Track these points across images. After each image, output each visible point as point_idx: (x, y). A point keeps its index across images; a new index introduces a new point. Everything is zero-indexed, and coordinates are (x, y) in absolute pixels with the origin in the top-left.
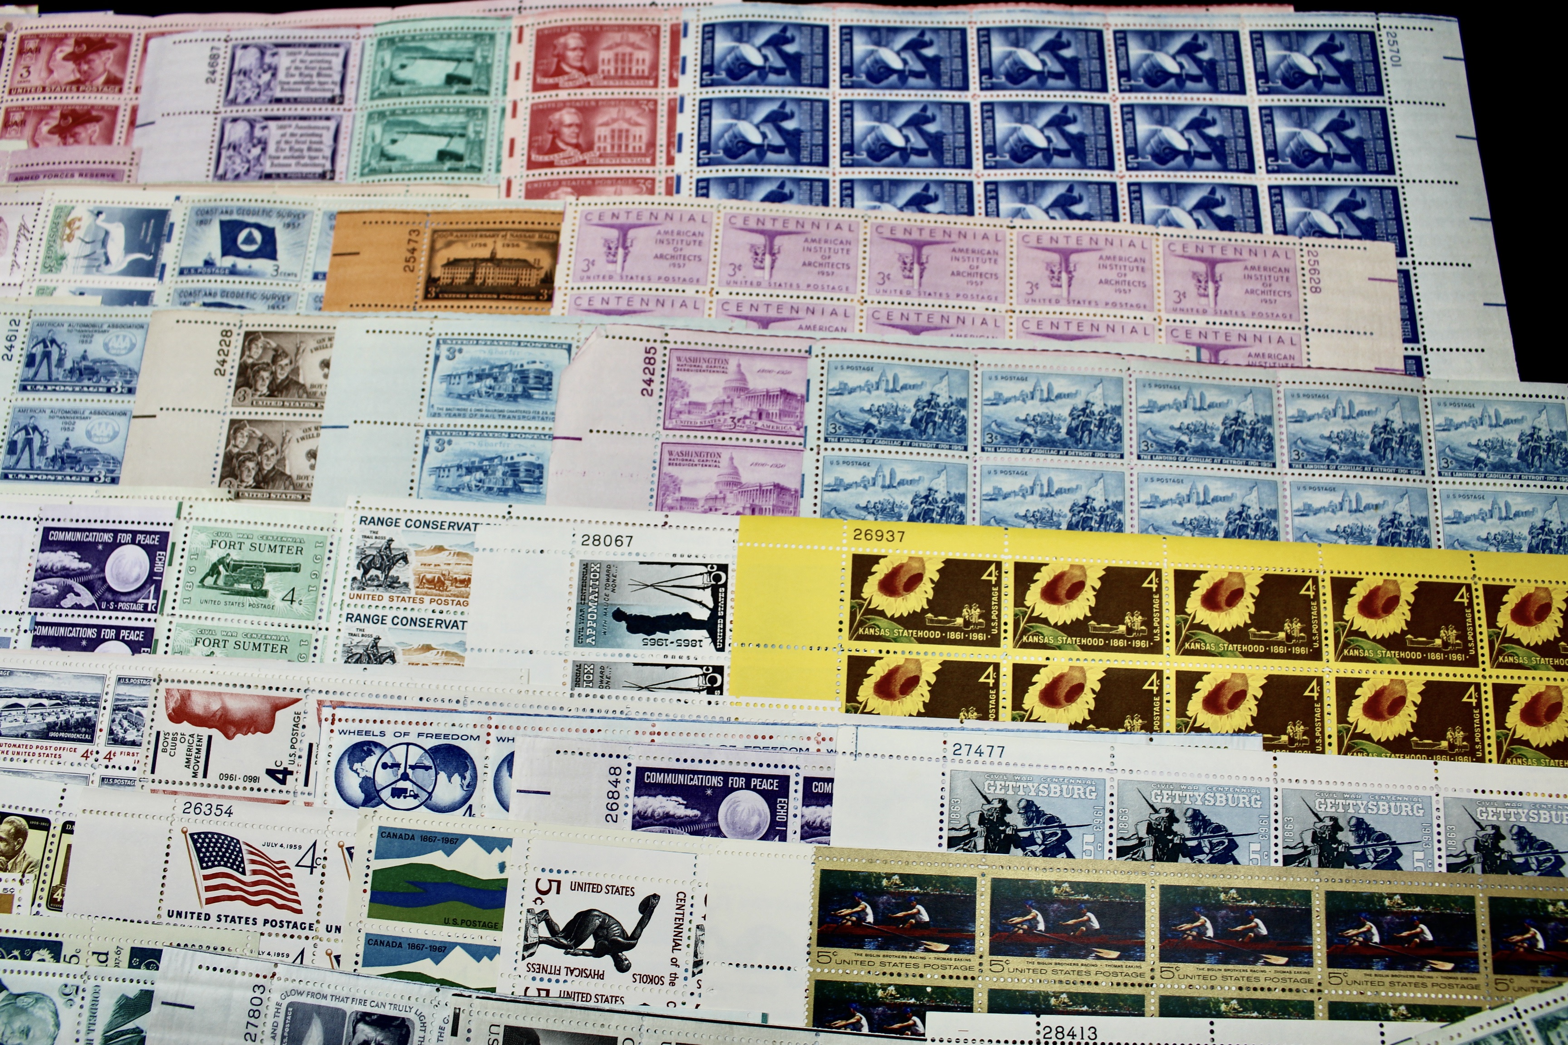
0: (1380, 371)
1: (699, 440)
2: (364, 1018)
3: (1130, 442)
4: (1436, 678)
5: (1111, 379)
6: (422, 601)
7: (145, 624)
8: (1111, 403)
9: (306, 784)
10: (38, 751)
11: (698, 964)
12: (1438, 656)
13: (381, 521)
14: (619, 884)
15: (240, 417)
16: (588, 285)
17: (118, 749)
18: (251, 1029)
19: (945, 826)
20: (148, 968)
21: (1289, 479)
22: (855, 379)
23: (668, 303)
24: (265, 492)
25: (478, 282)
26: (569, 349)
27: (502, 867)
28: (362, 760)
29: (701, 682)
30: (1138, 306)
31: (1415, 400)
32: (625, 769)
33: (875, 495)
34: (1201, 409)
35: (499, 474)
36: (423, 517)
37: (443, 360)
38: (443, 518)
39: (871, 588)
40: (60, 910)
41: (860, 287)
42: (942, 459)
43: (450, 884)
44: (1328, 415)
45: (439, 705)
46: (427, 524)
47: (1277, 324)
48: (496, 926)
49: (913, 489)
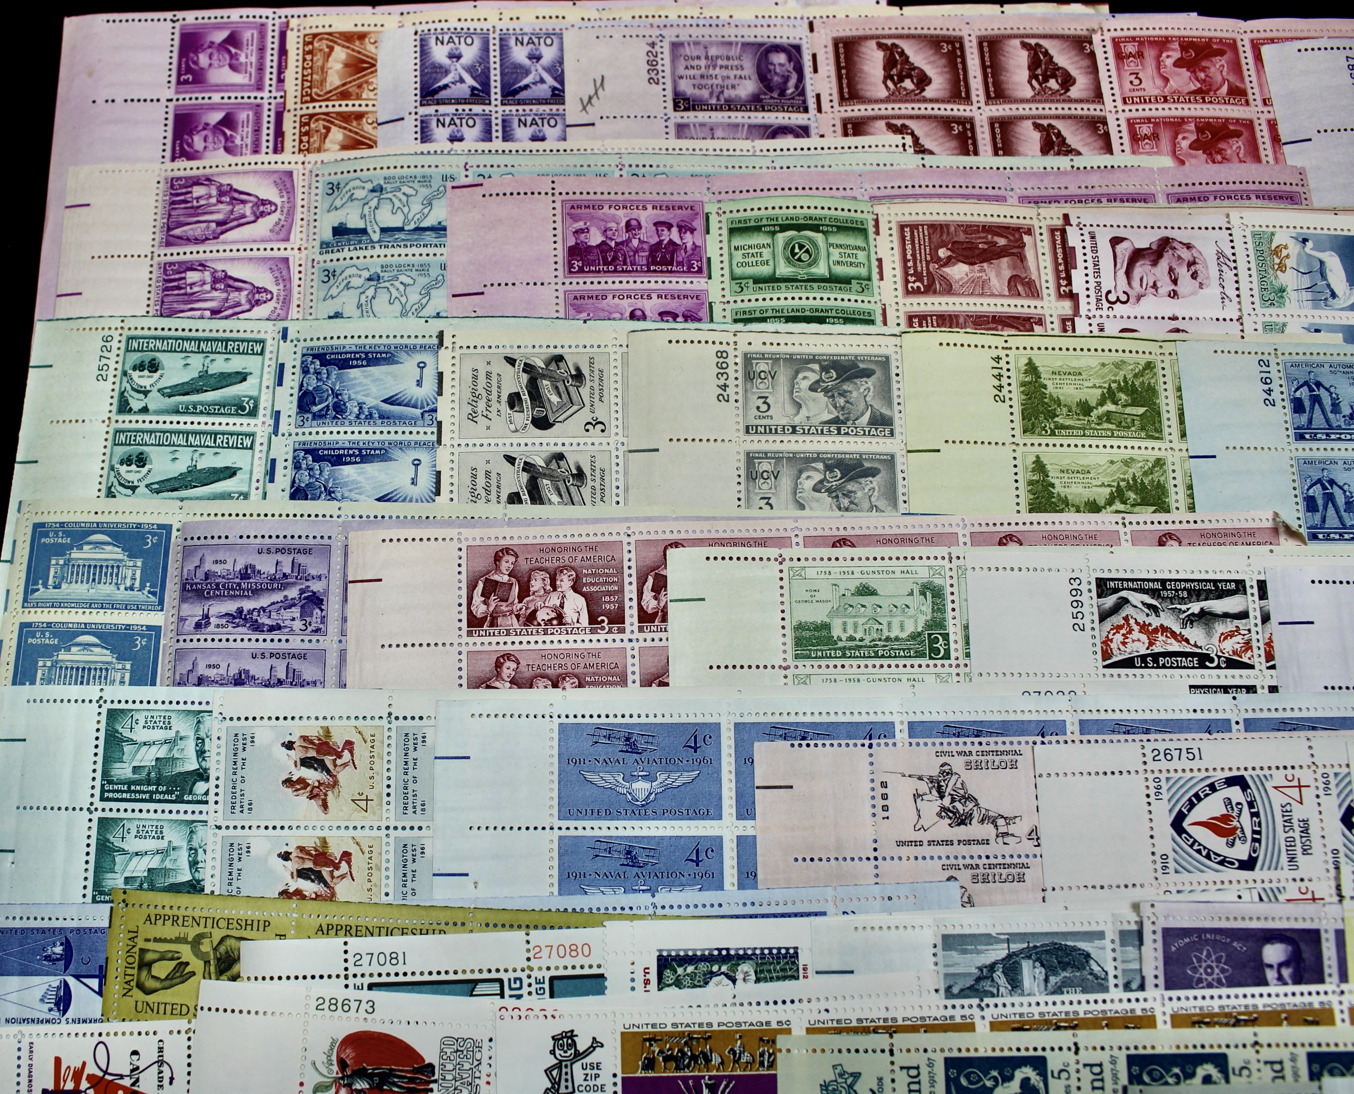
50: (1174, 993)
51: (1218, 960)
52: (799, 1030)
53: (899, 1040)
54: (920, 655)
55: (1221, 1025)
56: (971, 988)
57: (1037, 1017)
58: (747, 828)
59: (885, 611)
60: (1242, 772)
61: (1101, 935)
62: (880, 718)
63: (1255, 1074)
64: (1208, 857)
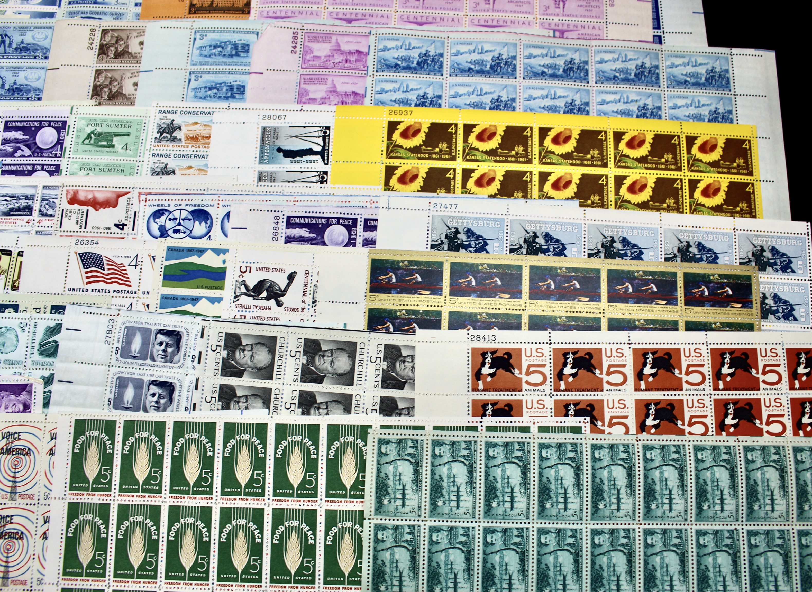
0: (640, 41)
1: (318, 73)
2: (160, 332)
3: (520, 72)
4: (662, 176)
5: (511, 44)
6: (188, 147)
7: (56, 163)
8: (511, 54)
9: (133, 230)
10: (5, 221)
11: (314, 302)
12: (663, 166)
13: (168, 112)
14: (278, 267)
15: (101, 68)
16: (267, 6)
17: (44, 218)
18: (108, 339)
19: (429, 239)
20: (59, 313)
21: (595, 89)
22: (390, 44)
23: (304, 13)
24: (113, 102)
25: (215, 5)
26: (257, 34)
27: (224, 262)
28: (159, 217)
29: (317, 179)
30: (526, 13)
31: (657, 54)
32: (282, 217)
33: (399, 96)
34: (554, 57)
35: (224, 90)
36: (188, 110)
37: (198, 40)
38: (198, 110)
39: (396, 136)
40: (17, 291)
41: (394, 5)
42: (431, 79)
43: (200, 270)
44: (615, 60)
45: (196, 192)
46: (190, 113)
47: (592, 20)
48: (221, 288)
49: (417, 93)
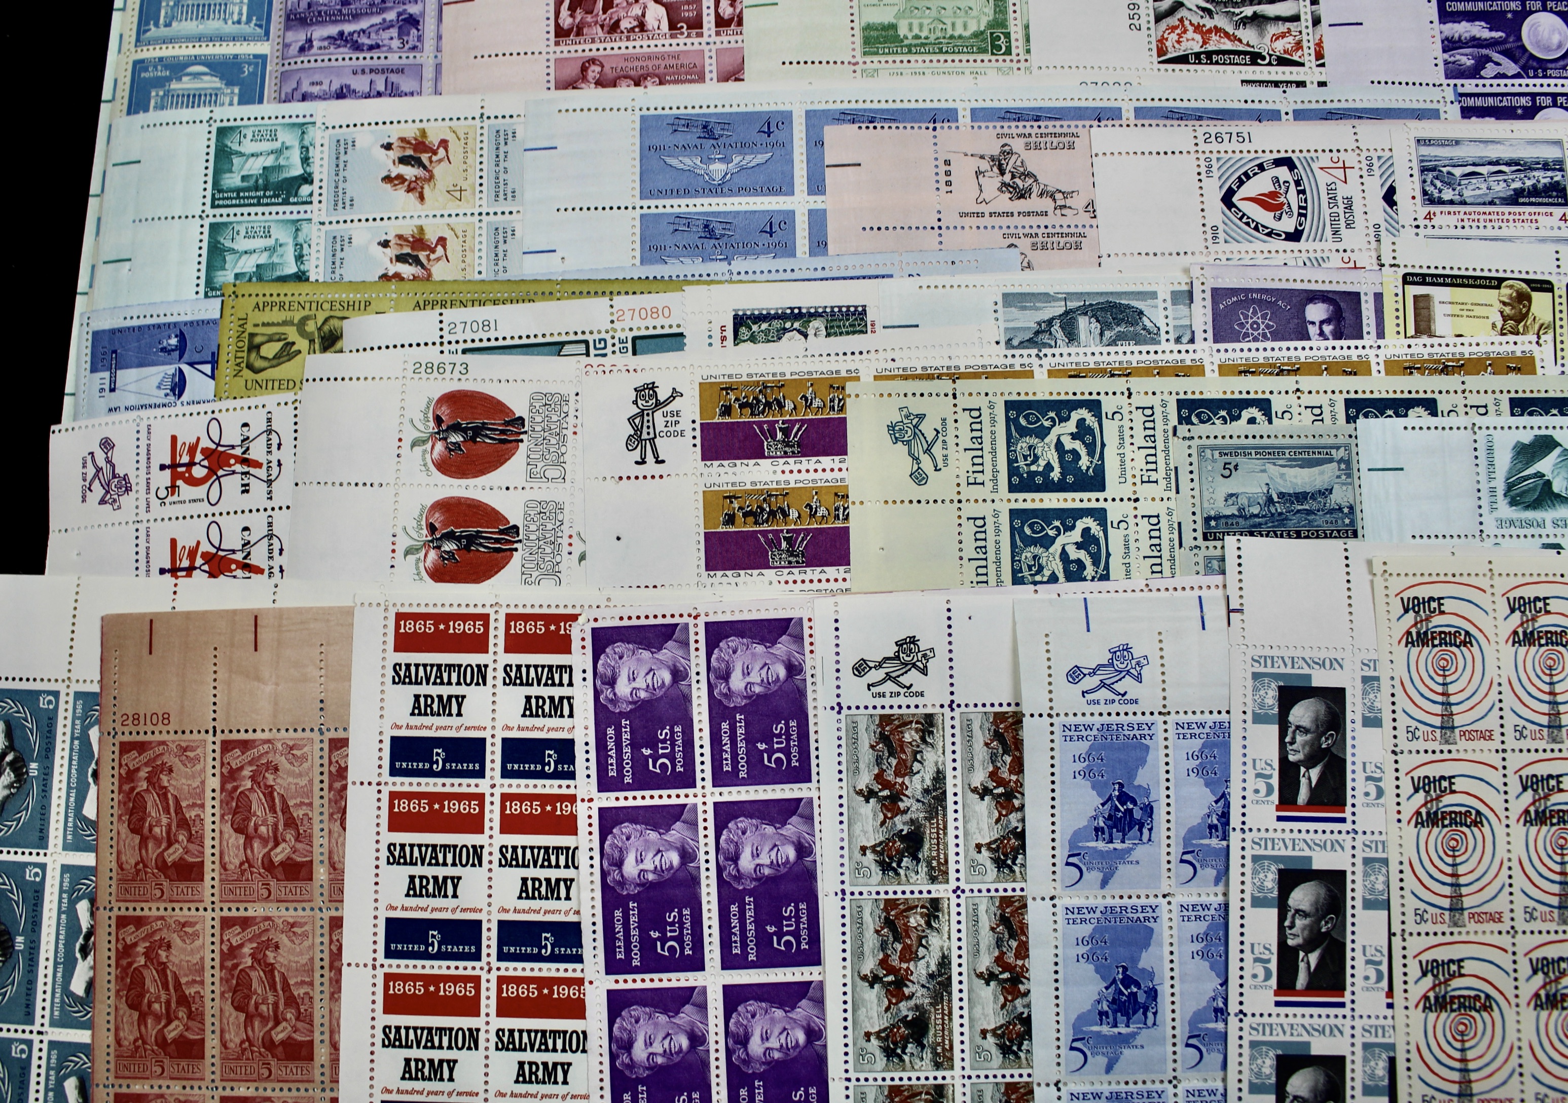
10: (1511, 217)
50: (1222, 346)
51: (1264, 317)
52: (867, 376)
53: (962, 385)
54: (983, 51)
55: (1265, 374)
56: (1030, 340)
57: (1092, 366)
58: (816, 203)
59: (949, 12)
60: (1289, 154)
61: (1153, 295)
62: (943, 105)
63: (1296, 417)
64: (1256, 229)
